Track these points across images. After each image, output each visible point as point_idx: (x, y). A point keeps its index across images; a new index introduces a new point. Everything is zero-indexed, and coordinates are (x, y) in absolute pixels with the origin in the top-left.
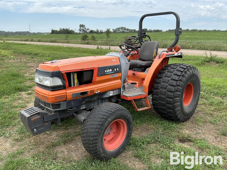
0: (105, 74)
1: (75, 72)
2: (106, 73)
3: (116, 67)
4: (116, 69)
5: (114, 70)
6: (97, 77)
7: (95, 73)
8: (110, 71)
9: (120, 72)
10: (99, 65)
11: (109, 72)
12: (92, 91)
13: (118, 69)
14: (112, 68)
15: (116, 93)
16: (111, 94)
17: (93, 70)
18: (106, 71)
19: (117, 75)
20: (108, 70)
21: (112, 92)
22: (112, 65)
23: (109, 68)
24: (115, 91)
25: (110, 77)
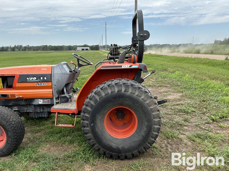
0: (26, 82)
2: (28, 80)
3: (43, 76)
4: (43, 78)
5: (40, 78)
6: (17, 84)
7: (16, 79)
8: (34, 79)
10: (22, 72)
11: (32, 80)
12: (13, 95)
13: (45, 78)
14: (38, 77)
15: (47, 102)
16: (41, 102)
17: (14, 76)
18: (29, 79)
19: (45, 84)
20: (32, 78)
21: (42, 101)
22: (38, 74)
23: (33, 76)
24: (46, 100)
25: (35, 85)
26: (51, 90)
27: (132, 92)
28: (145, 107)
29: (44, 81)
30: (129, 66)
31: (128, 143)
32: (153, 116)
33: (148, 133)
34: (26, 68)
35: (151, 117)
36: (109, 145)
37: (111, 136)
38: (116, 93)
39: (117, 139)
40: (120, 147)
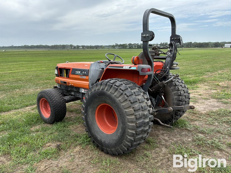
0: (75, 74)
1: (64, 69)
3: (84, 70)
4: (84, 73)
5: (82, 72)
6: (71, 75)
8: (79, 73)
9: (87, 75)
10: (74, 67)
11: (78, 73)
12: (69, 83)
13: (85, 73)
14: (82, 71)
16: (83, 91)
17: (70, 69)
19: (85, 77)
22: (82, 69)
23: (79, 70)
24: (86, 90)
25: (79, 77)
26: (88, 83)
27: (112, 92)
28: (120, 108)
29: (84, 75)
30: (129, 67)
31: (109, 139)
32: (128, 119)
33: (122, 135)
34: (77, 64)
35: (125, 120)
36: (95, 136)
37: (99, 128)
38: (100, 91)
39: (103, 133)
40: (103, 140)
